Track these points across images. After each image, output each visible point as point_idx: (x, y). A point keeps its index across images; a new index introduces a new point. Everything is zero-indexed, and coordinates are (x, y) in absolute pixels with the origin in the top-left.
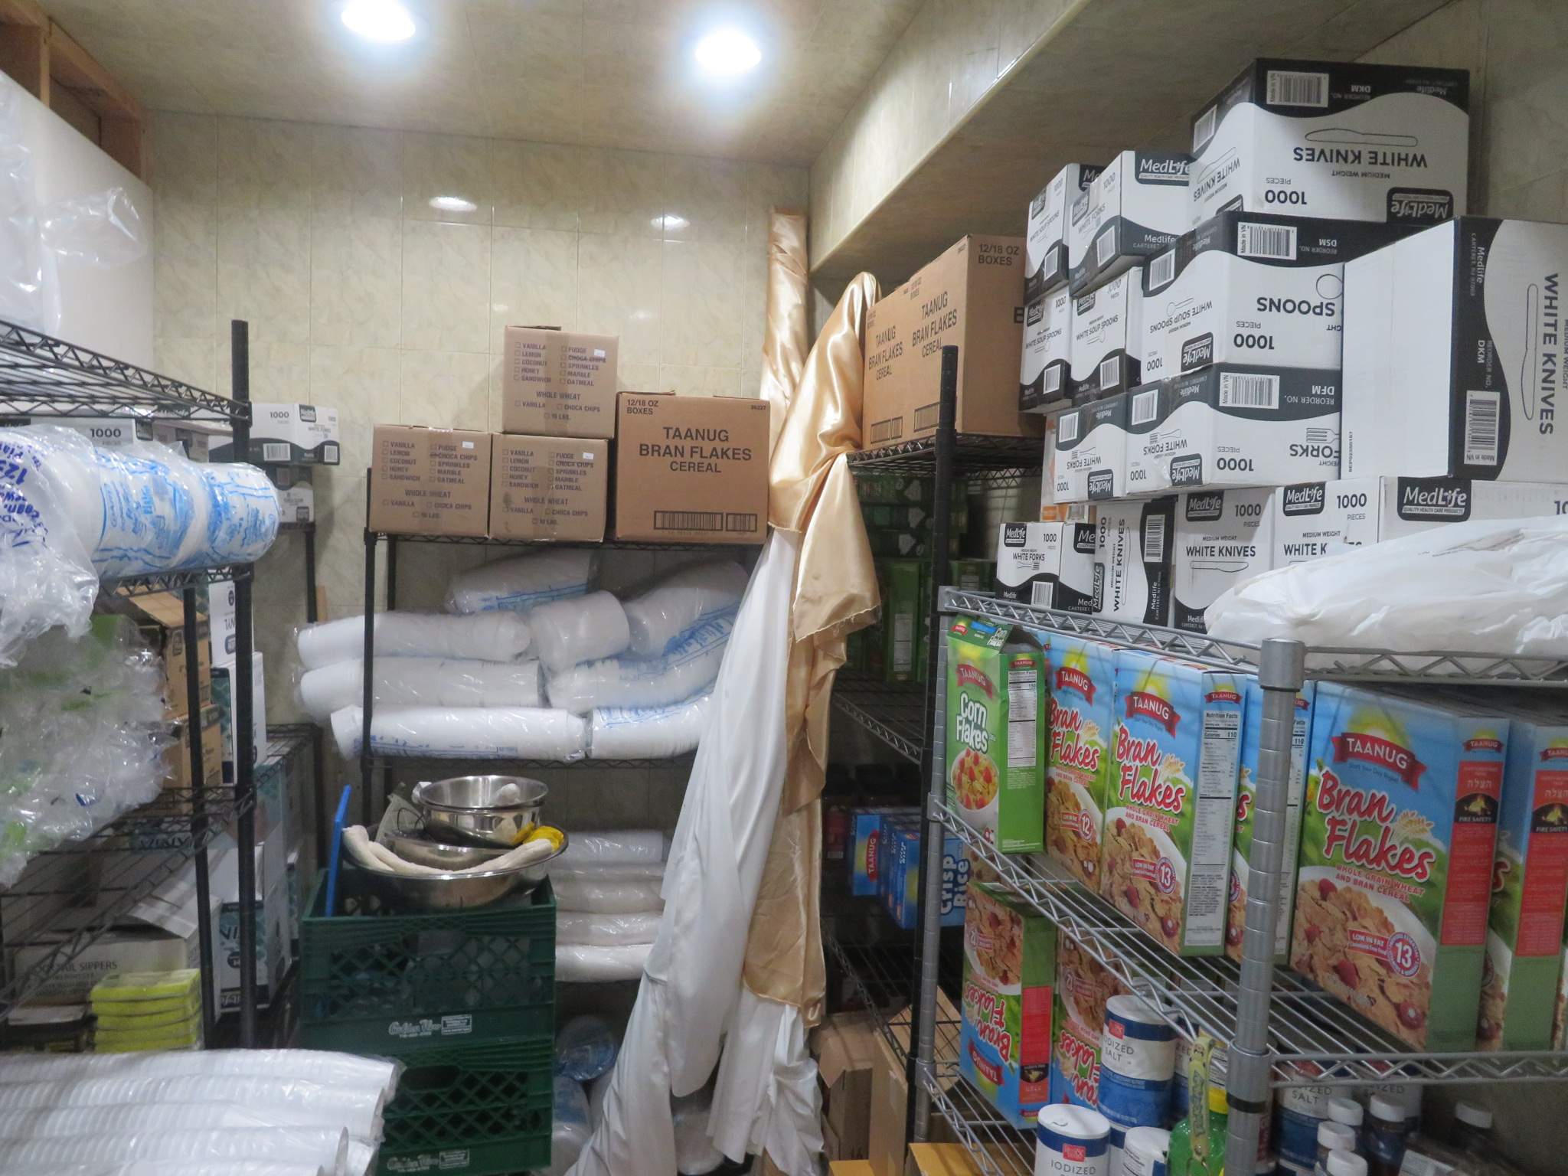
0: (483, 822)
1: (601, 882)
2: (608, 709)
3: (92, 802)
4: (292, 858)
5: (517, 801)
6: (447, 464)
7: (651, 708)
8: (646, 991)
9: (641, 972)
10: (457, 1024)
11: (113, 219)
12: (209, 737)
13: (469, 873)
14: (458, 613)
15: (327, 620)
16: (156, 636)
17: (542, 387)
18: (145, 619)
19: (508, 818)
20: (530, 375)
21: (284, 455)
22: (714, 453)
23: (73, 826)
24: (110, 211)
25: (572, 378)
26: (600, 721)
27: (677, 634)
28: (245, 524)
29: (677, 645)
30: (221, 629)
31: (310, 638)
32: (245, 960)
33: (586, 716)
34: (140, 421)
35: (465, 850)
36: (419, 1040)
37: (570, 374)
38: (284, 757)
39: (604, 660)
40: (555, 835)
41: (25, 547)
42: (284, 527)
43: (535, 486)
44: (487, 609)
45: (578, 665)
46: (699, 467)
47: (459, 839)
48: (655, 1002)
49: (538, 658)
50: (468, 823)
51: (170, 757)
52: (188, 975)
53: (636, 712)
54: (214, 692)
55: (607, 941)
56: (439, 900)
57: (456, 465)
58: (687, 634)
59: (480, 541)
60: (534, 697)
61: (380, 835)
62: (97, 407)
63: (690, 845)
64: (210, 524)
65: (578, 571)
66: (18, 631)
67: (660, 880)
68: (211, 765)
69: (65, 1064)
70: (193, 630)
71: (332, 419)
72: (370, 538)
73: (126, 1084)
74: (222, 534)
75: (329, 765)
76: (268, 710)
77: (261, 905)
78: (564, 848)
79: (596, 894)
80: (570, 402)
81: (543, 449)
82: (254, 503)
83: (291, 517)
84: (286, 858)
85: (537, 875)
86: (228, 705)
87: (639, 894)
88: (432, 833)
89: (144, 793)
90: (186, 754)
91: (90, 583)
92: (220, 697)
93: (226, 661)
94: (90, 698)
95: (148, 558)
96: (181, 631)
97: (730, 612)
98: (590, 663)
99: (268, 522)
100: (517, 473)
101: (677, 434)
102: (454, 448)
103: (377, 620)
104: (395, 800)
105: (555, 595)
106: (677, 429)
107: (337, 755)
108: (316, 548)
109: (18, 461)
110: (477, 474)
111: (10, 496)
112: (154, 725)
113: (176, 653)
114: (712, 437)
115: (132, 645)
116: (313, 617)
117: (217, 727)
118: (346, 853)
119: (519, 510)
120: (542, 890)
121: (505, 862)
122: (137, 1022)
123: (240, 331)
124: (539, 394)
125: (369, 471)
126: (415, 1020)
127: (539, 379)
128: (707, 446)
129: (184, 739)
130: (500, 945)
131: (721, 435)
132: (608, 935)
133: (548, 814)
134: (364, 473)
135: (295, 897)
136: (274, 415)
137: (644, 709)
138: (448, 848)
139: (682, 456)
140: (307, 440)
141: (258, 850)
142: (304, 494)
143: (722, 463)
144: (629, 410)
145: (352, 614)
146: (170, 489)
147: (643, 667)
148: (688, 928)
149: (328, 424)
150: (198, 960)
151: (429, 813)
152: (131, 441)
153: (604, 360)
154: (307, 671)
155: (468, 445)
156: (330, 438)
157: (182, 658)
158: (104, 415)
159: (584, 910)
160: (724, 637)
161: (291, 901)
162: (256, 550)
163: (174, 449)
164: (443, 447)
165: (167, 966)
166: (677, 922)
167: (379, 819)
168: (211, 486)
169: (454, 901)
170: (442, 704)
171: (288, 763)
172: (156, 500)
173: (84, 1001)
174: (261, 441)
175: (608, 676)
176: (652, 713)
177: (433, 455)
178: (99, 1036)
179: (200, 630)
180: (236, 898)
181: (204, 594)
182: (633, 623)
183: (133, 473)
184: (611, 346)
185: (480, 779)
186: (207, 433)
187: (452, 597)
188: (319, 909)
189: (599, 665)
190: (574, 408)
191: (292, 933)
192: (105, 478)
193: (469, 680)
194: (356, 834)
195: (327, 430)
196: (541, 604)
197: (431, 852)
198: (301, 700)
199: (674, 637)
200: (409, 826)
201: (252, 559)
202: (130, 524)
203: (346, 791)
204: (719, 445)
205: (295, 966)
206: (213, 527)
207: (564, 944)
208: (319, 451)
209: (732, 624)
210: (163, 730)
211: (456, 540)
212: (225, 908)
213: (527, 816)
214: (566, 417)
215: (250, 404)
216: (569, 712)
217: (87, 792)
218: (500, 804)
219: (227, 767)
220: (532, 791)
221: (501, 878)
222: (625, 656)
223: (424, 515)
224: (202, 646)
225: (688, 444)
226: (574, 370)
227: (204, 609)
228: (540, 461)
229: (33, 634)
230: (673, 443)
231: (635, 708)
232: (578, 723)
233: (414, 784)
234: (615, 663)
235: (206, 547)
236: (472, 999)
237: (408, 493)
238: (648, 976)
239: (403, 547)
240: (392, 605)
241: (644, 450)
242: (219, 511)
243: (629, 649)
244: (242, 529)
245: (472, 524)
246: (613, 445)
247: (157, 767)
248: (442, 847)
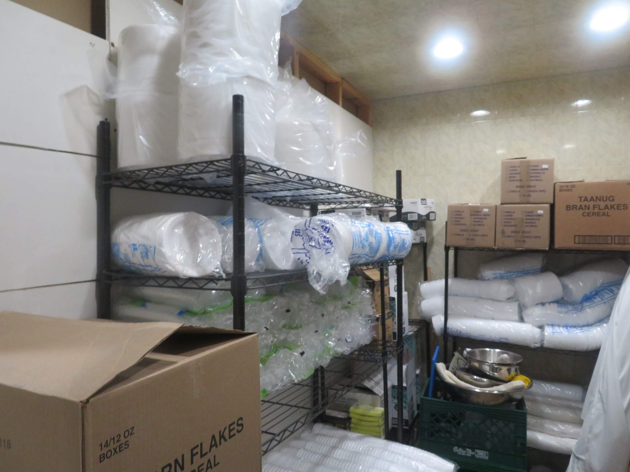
0: (493, 369)
1: (550, 405)
2: (553, 325)
3: (350, 342)
4: (418, 372)
5: (508, 362)
6: (477, 218)
7: (575, 327)
8: (574, 462)
9: (571, 452)
10: (481, 454)
11: (359, 141)
12: (388, 322)
13: (487, 390)
14: (483, 279)
15: (431, 280)
16: (371, 284)
17: (518, 184)
18: (367, 278)
19: (504, 370)
20: (513, 179)
21: (415, 218)
22: (606, 207)
23: (345, 349)
24: (358, 138)
25: (532, 178)
26: (548, 331)
27: (588, 293)
28: (399, 245)
29: (588, 298)
30: (393, 283)
31: (425, 287)
32: (400, 408)
33: (541, 327)
34: (367, 209)
35: (485, 380)
36: (466, 457)
37: (531, 177)
38: (415, 332)
39: (550, 303)
40: (526, 380)
41: (329, 254)
42: (414, 245)
43: (515, 226)
44: (495, 278)
45: (537, 304)
46: (598, 214)
47: (483, 374)
48: (578, 468)
49: (518, 300)
50: (486, 368)
51: (375, 328)
52: (380, 410)
53: (567, 328)
54: (390, 305)
55: (552, 433)
56: (474, 399)
57: (481, 219)
58: (594, 293)
59: (491, 250)
60: (516, 317)
61: (450, 368)
62: (354, 205)
63: (597, 396)
64: (388, 245)
65: (537, 263)
66: (326, 282)
67: (581, 410)
68: (389, 333)
69: (341, 433)
70: (383, 283)
71: (433, 203)
72: (447, 249)
73: (359, 446)
74: (392, 248)
75: (432, 338)
76: (409, 314)
77: (406, 388)
78: (530, 386)
79: (548, 410)
80: (532, 189)
81: (519, 210)
82: (403, 237)
83: (418, 241)
84: (415, 371)
85: (518, 396)
86: (395, 311)
87: (570, 415)
88: (471, 371)
89: (366, 341)
90: (380, 328)
91: (347, 266)
92: (392, 307)
93: (394, 294)
94: (350, 305)
95: (367, 257)
96: (379, 283)
97: (619, 284)
98: (543, 304)
99: (408, 243)
100: (507, 221)
101: (586, 199)
102: (480, 212)
103: (450, 281)
104: (457, 354)
105: (526, 273)
106: (586, 197)
107: (434, 334)
108: (427, 252)
109: (328, 225)
110: (490, 222)
111: (325, 237)
112: (370, 316)
113: (378, 291)
114: (605, 199)
115: (363, 287)
116: (426, 279)
117: (391, 319)
118: (437, 373)
119: (509, 236)
120: (521, 403)
121: (503, 388)
122: (363, 423)
123: (399, 173)
124: (517, 187)
125: (446, 222)
126: (464, 448)
127: (517, 180)
128: (602, 204)
129: (380, 323)
130: (501, 424)
131: (611, 198)
132: (554, 431)
133: (523, 370)
134: (444, 223)
135: (418, 387)
136: (412, 203)
137: (571, 327)
138: (478, 378)
139: (589, 209)
140: (423, 211)
141: (404, 367)
142: (423, 232)
143: (611, 212)
144: (561, 190)
145: (440, 278)
146: (374, 233)
147: (570, 307)
148: (596, 436)
149: (431, 205)
150: (384, 405)
151: (470, 362)
152: (364, 216)
153: (547, 169)
154: (424, 299)
155: (486, 210)
156: (433, 210)
157: (379, 293)
158: (356, 207)
159: (541, 416)
160: (614, 296)
161: (417, 388)
162: (404, 254)
163: (376, 218)
164: (475, 212)
165: (374, 405)
166: (590, 432)
167: (450, 362)
168: (388, 231)
169: (481, 400)
170: (476, 317)
171: (417, 335)
172: (370, 237)
173: (348, 412)
174: (407, 213)
175: (553, 310)
176: (575, 329)
177: (471, 215)
178: (352, 425)
179: (386, 283)
180: (396, 384)
181: (387, 269)
182: (565, 287)
183: (363, 227)
184: (551, 163)
185: (492, 350)
186: (389, 211)
187: (480, 272)
188: (426, 394)
189: (547, 305)
190: (533, 191)
191: (417, 401)
192: (353, 230)
193: (487, 308)
194: (441, 366)
195: (431, 208)
196: (519, 276)
197: (471, 378)
198: (421, 311)
199: (586, 294)
200: (462, 366)
201: (402, 257)
202: (361, 246)
203: (438, 348)
204: (609, 203)
205: (418, 414)
206: (389, 246)
207: (530, 430)
208: (428, 216)
209: (619, 289)
210: (373, 318)
211: (481, 249)
212: (393, 387)
213: (513, 370)
214: (529, 196)
215: (402, 200)
216: (533, 325)
217: (349, 338)
218: (500, 362)
219: (394, 333)
220: (515, 359)
221: (502, 395)
222: (560, 302)
223: (468, 239)
224: (386, 289)
225: (592, 204)
226: (533, 175)
227: (387, 275)
228: (518, 215)
229: (330, 283)
230: (583, 204)
231: (566, 326)
232: (537, 331)
233: (464, 349)
234: (556, 305)
235: (386, 253)
236: (488, 445)
237: (461, 230)
238: (575, 455)
239: (460, 252)
240: (456, 275)
241: (568, 208)
242: (391, 240)
243: (563, 298)
244: (399, 247)
245: (488, 243)
246: (552, 207)
247: (371, 332)
248: (475, 377)
